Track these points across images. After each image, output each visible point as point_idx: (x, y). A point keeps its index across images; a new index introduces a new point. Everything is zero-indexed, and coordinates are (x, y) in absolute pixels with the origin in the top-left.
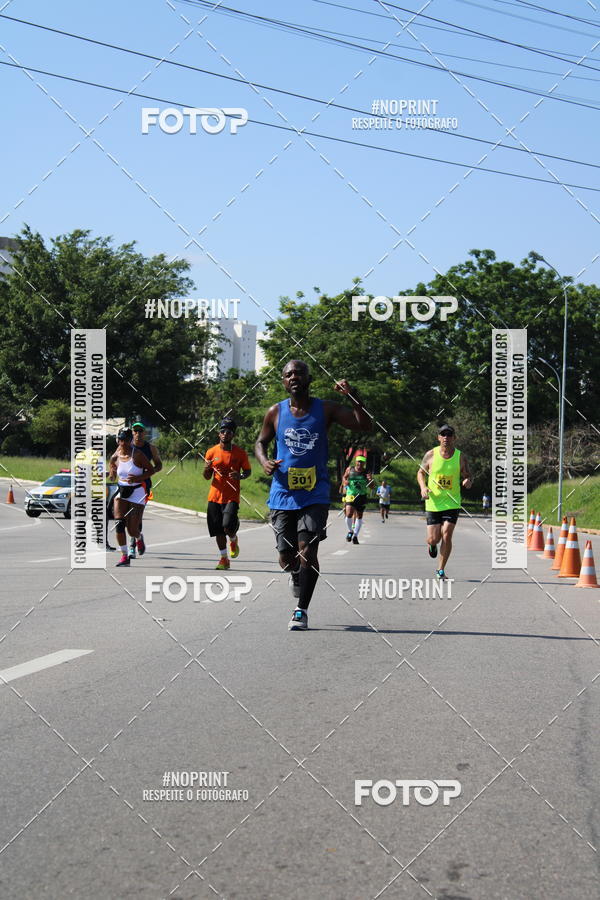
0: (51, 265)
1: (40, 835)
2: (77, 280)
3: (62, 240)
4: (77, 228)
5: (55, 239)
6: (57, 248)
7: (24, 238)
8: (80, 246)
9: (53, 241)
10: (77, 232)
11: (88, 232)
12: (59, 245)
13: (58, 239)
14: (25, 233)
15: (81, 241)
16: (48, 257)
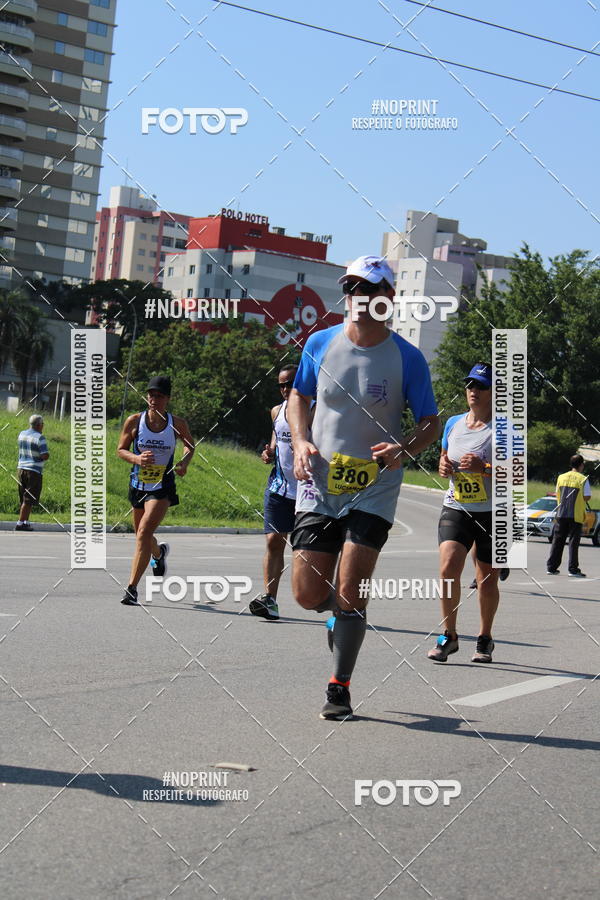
0: (548, 285)
1: (542, 857)
2: (573, 301)
3: (560, 260)
4: (577, 248)
5: (553, 259)
6: (555, 268)
7: (523, 257)
8: (578, 266)
9: (551, 260)
10: (576, 252)
11: (587, 252)
12: (556, 265)
13: (557, 258)
14: (524, 251)
15: (580, 262)
16: (545, 277)
